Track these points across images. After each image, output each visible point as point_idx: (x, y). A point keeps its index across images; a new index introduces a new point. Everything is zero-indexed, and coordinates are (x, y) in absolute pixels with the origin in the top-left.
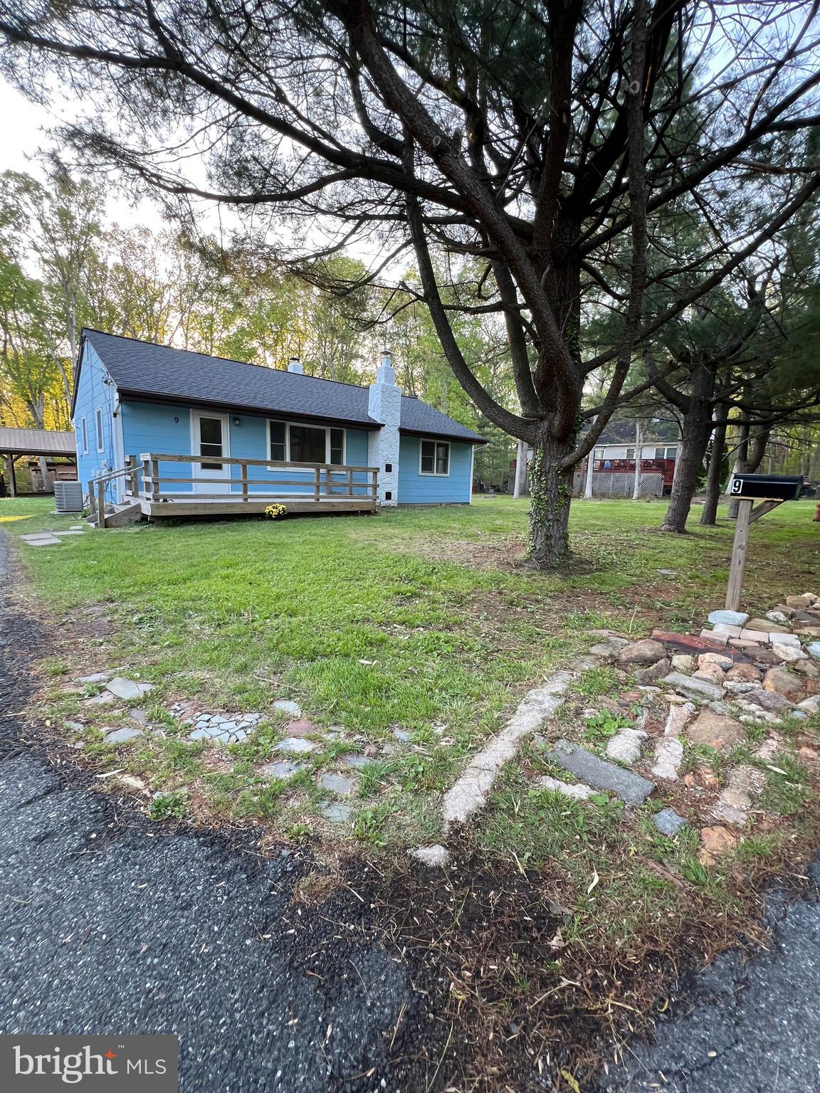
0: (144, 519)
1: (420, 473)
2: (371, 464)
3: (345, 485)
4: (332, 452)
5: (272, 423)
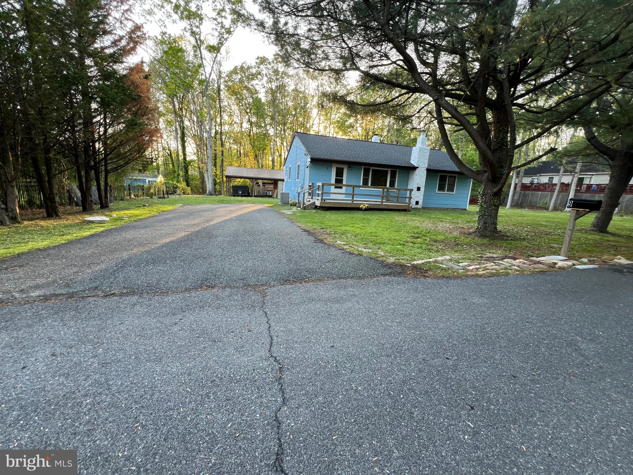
0: (316, 207)
1: (437, 192)
2: (410, 187)
3: (395, 197)
4: (391, 181)
5: (364, 168)
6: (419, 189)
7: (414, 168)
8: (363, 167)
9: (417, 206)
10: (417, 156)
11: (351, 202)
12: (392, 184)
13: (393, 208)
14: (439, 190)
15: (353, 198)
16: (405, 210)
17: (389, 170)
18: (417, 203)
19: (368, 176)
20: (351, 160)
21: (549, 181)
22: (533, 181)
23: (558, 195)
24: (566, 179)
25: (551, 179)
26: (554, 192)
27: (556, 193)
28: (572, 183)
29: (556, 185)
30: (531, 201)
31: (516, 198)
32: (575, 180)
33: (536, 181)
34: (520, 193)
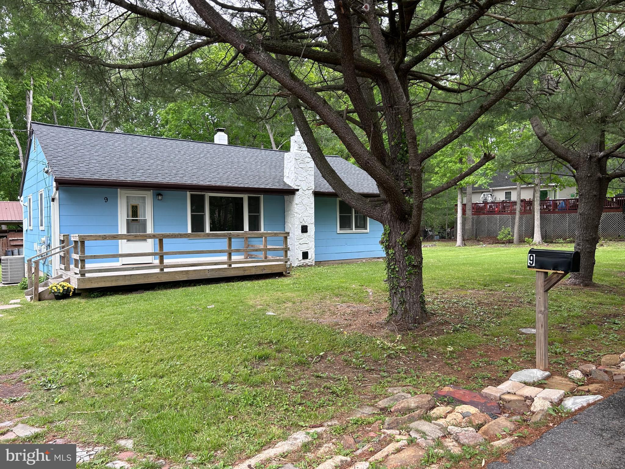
1: (338, 231)
4: (250, 217)
5: (192, 196)
6: (304, 229)
7: (292, 192)
8: (188, 194)
9: (307, 261)
10: (293, 168)
11: (157, 271)
12: (254, 225)
13: (253, 272)
14: (342, 227)
15: (162, 261)
16: (280, 275)
17: (245, 197)
18: (305, 255)
19: (203, 210)
20: (160, 179)
21: (506, 198)
22: (486, 199)
23: (521, 218)
24: (527, 195)
25: (508, 194)
26: (515, 213)
27: (517, 216)
28: (534, 200)
29: (515, 203)
30: (488, 230)
31: (468, 226)
32: (538, 195)
33: (490, 199)
34: (473, 219)
